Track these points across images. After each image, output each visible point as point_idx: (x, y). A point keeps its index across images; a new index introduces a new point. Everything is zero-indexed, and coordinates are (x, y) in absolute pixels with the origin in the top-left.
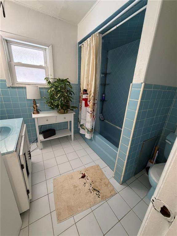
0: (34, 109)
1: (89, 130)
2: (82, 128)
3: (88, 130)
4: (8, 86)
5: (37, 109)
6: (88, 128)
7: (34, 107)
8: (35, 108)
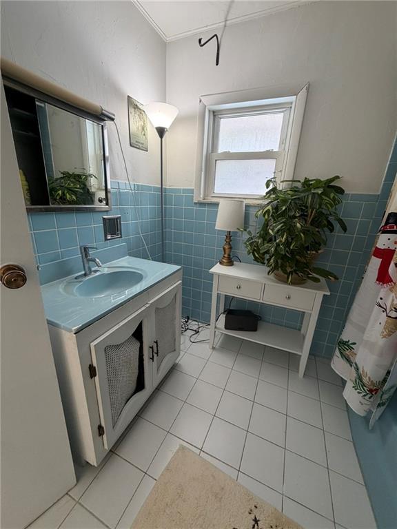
0: (225, 254)
1: (365, 380)
2: (341, 353)
3: (361, 380)
4: (195, 201)
5: (229, 255)
6: (361, 370)
7: (224, 248)
8: (227, 251)
